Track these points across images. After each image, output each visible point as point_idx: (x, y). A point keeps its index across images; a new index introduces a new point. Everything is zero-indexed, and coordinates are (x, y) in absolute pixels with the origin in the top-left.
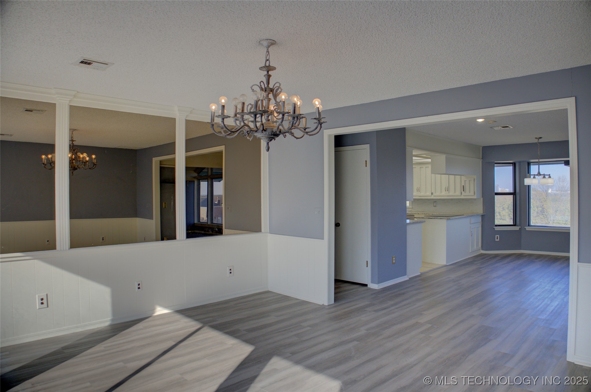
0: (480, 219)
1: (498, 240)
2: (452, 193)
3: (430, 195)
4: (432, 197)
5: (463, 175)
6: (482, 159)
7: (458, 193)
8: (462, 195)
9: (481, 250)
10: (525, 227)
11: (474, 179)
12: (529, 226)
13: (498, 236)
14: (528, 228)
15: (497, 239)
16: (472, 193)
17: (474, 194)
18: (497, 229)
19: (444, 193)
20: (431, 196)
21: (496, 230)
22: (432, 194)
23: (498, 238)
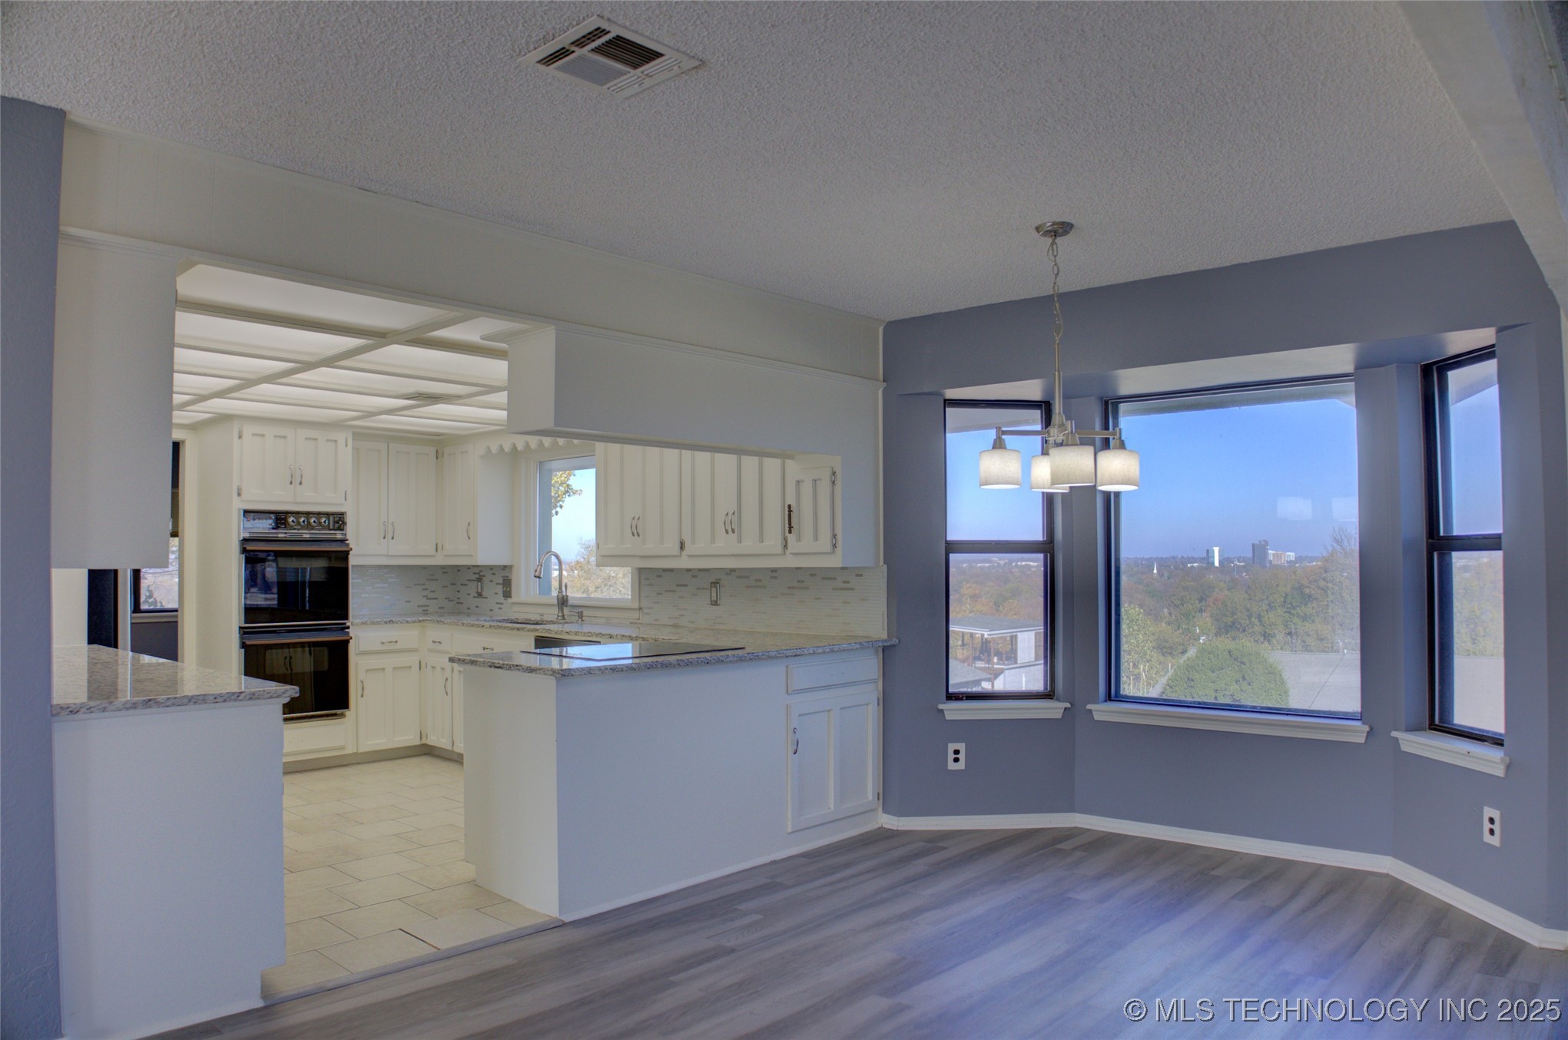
0: (870, 667)
1: (961, 765)
2: (749, 544)
3: (676, 550)
4: (684, 563)
5: (791, 457)
6: (884, 381)
7: (773, 542)
8: (788, 552)
9: (880, 809)
10: (1089, 707)
11: (834, 474)
12: (1109, 698)
13: (961, 747)
14: (1103, 712)
15: (956, 760)
16: (825, 543)
17: (834, 546)
18: (954, 711)
19: (725, 544)
20: (681, 556)
21: (948, 717)
22: (682, 546)
23: (962, 756)
